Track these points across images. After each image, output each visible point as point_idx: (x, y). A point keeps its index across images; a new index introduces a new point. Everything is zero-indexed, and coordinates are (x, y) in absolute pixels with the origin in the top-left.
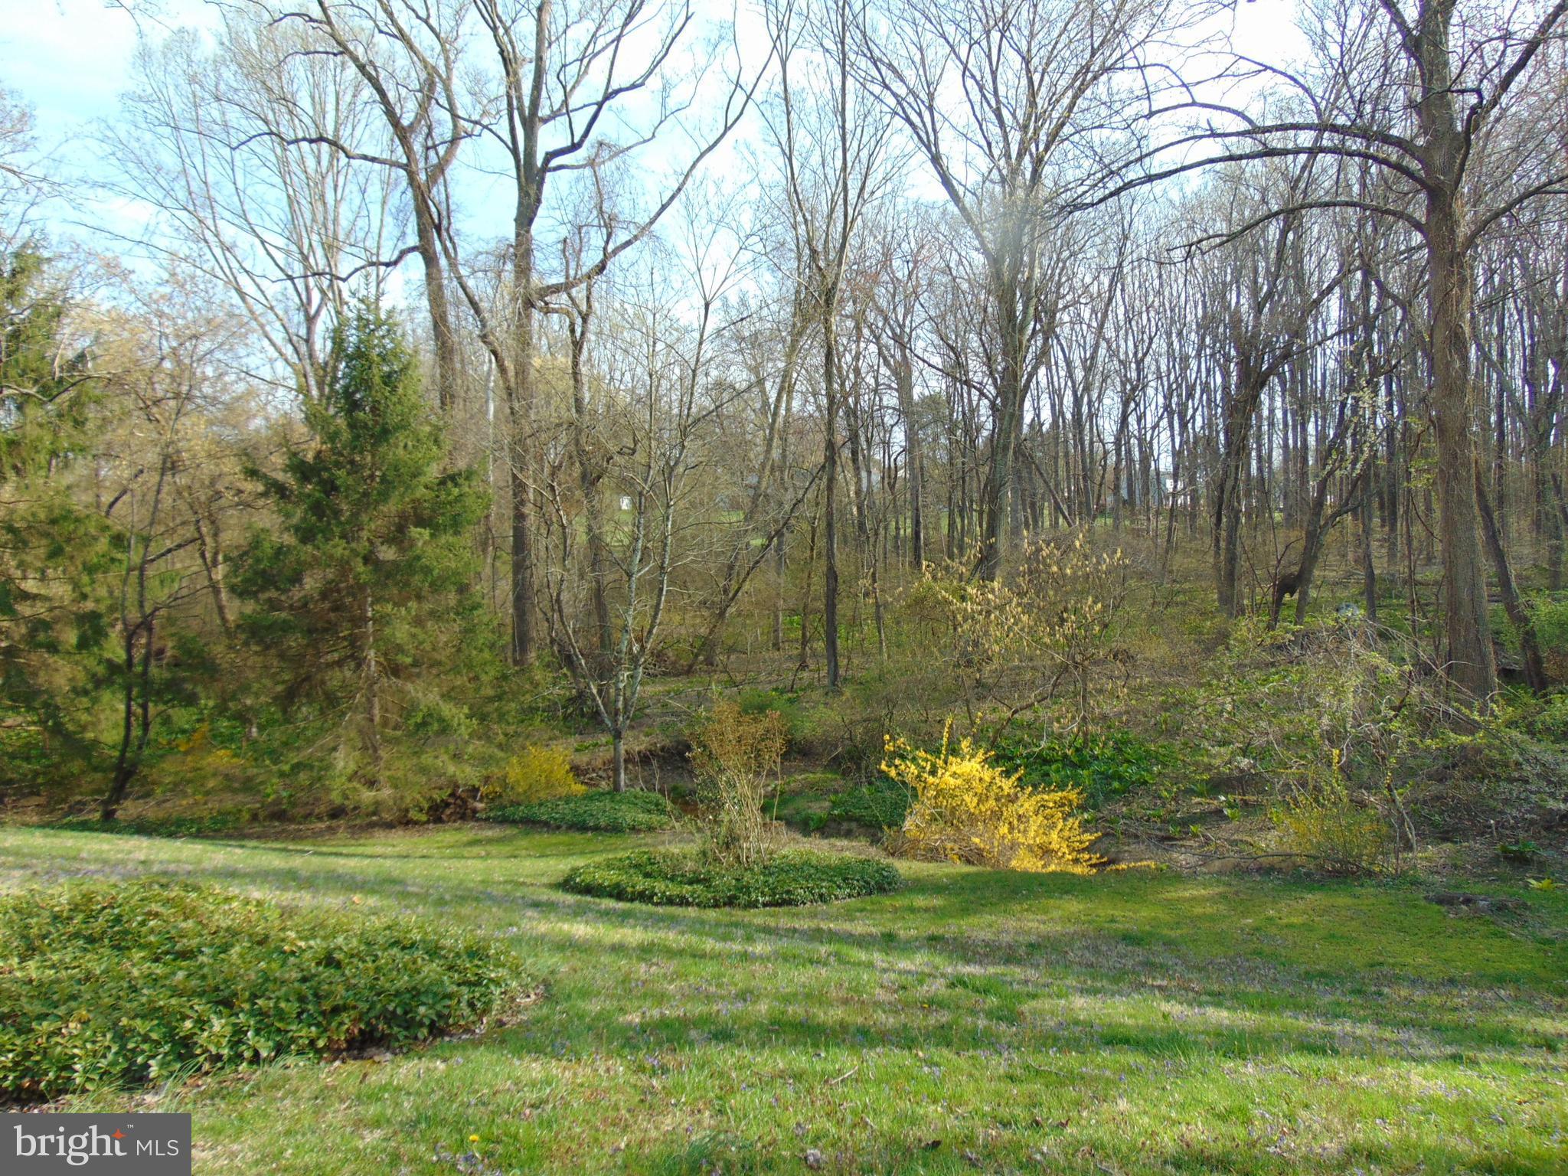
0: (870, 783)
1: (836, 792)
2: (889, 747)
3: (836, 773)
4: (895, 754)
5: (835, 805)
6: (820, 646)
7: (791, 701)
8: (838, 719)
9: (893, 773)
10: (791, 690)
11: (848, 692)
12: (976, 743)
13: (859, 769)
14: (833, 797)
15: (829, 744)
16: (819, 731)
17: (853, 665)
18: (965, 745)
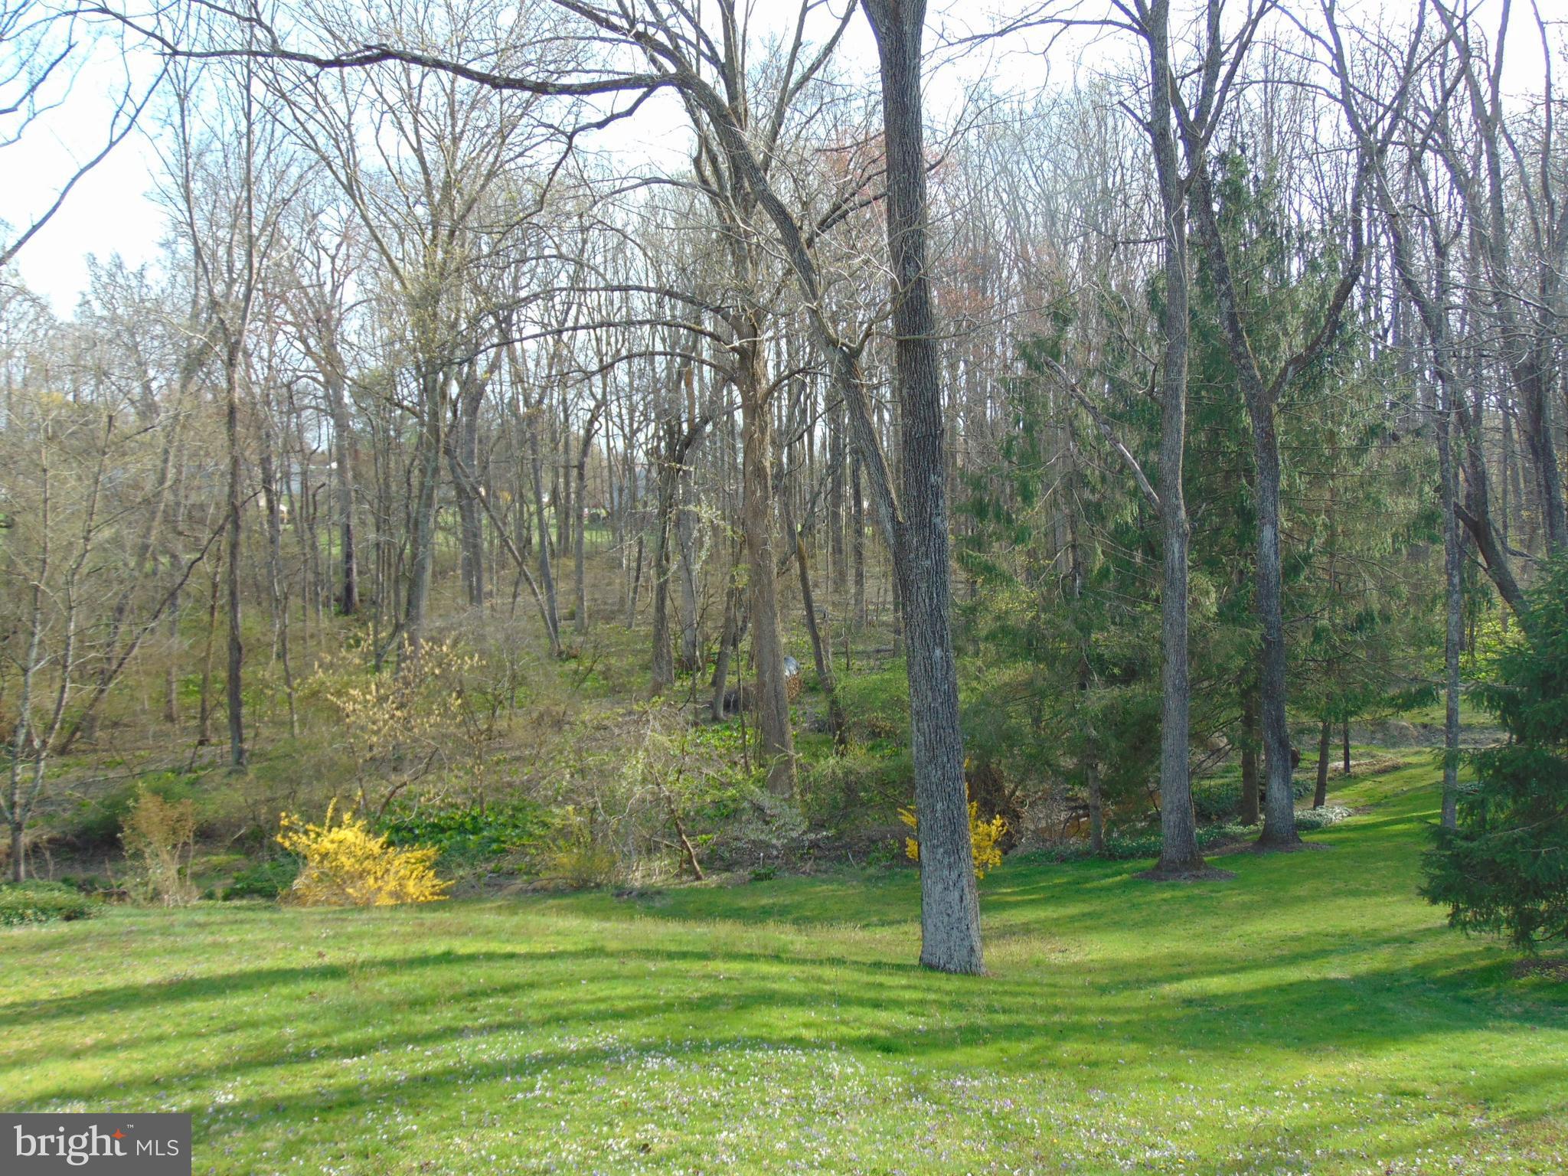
0: (273, 860)
1: (239, 870)
2: (285, 822)
3: (239, 853)
4: (288, 829)
5: (237, 880)
6: (222, 716)
7: (193, 783)
8: (241, 799)
9: (287, 844)
10: (190, 770)
11: (252, 771)
12: (356, 815)
13: (262, 846)
14: (235, 874)
15: (232, 825)
16: (222, 812)
17: (261, 736)
18: (347, 817)
